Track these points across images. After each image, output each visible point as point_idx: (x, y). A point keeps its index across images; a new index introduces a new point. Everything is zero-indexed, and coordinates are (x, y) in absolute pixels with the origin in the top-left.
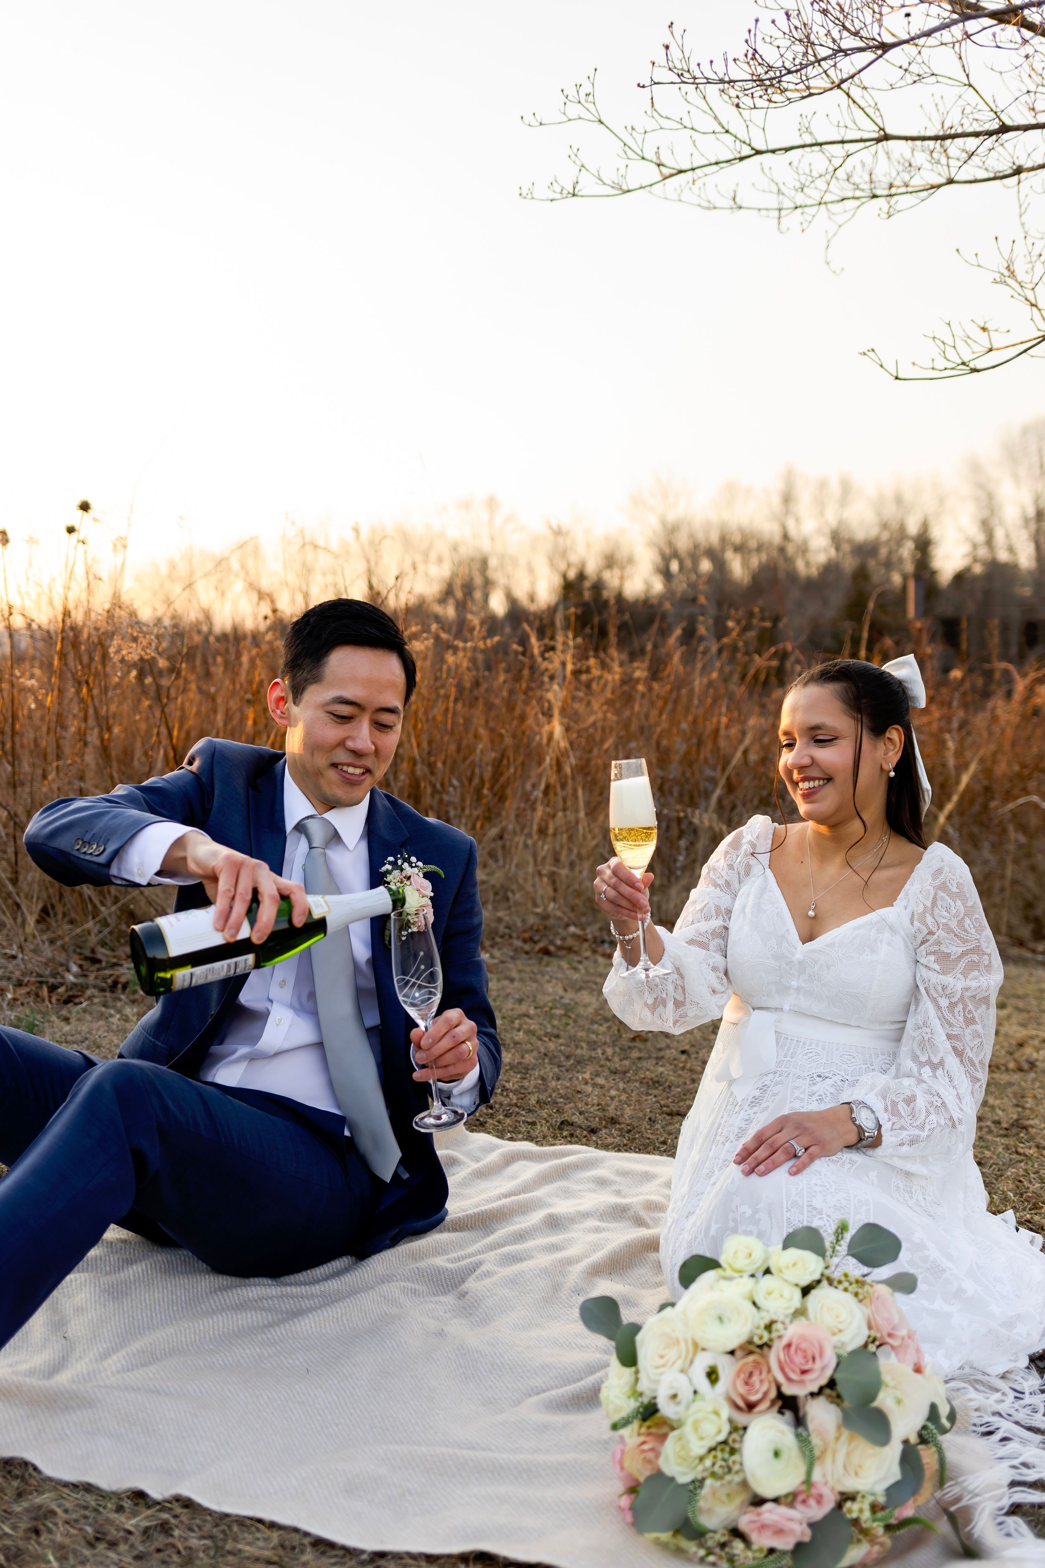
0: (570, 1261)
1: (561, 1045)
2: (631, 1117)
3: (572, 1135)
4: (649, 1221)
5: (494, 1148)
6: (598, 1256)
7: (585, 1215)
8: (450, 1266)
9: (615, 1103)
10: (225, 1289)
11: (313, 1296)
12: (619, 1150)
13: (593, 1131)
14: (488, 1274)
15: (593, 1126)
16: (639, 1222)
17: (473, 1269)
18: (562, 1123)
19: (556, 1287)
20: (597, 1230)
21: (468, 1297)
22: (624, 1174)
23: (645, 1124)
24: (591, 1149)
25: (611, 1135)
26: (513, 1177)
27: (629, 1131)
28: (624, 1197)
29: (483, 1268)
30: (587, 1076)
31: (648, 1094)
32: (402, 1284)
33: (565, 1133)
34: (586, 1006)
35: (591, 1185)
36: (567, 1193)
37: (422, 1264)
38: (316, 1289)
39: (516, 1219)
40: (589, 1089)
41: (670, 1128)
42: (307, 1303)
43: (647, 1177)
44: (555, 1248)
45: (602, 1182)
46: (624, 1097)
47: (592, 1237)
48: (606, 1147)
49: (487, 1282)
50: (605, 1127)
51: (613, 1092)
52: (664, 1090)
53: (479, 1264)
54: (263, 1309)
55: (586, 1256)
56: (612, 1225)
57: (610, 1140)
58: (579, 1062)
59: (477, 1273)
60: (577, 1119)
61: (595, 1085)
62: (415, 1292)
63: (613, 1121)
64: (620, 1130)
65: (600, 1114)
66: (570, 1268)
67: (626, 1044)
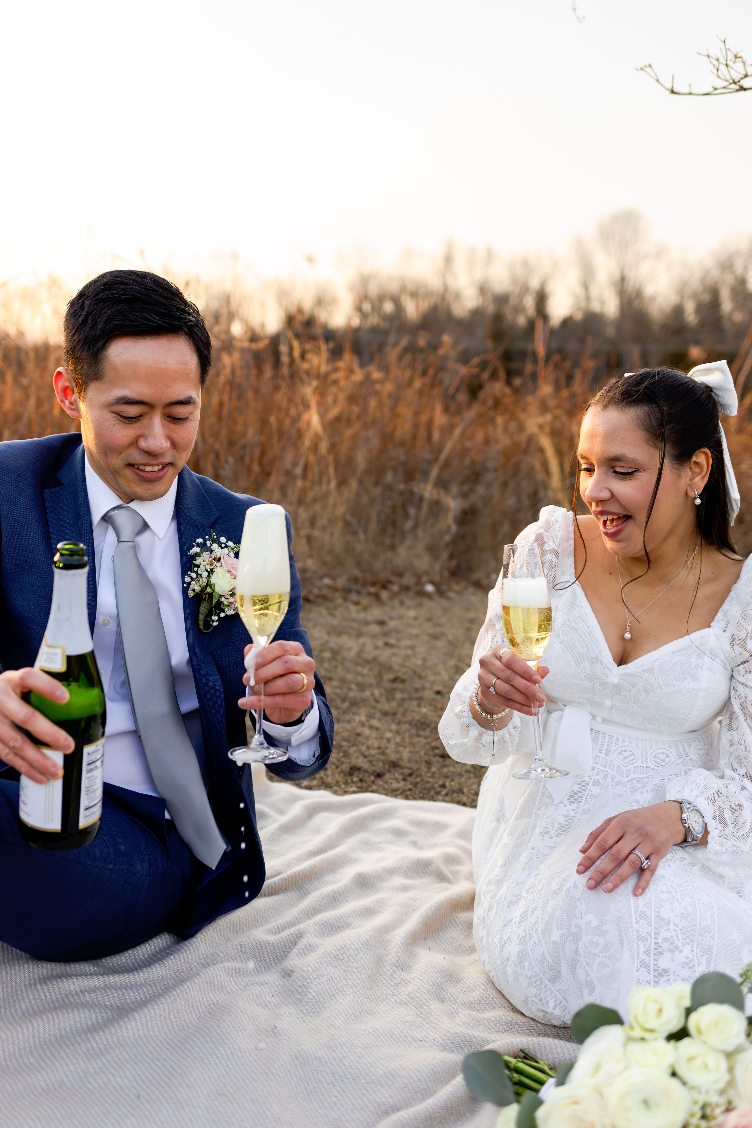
0: (387, 929)
1: (336, 687)
2: (410, 760)
3: (361, 780)
4: (450, 875)
5: (296, 799)
6: (412, 922)
7: (391, 872)
8: (272, 938)
9: (392, 746)
10: (45, 980)
11: (137, 986)
12: (407, 798)
13: (379, 776)
14: (311, 948)
15: (378, 770)
16: (441, 877)
17: (294, 941)
18: (351, 769)
19: (379, 961)
20: (405, 889)
21: (294, 977)
22: (418, 823)
23: (424, 768)
24: (383, 797)
25: (393, 779)
26: (318, 831)
27: (410, 775)
28: (421, 848)
29: (304, 941)
30: (363, 718)
31: (418, 736)
32: (227, 964)
33: (355, 779)
34: (349, 649)
35: (389, 837)
36: (369, 846)
37: (244, 939)
38: (140, 977)
39: (327, 878)
40: (367, 732)
41: (445, 770)
42: (131, 996)
43: (439, 827)
44: (368, 912)
45: (399, 833)
46: (398, 739)
47: (401, 897)
48: (394, 793)
49: (311, 958)
50: (389, 771)
51: (389, 735)
52: (431, 732)
53: (300, 935)
54: (85, 1005)
55: (399, 921)
56: (416, 882)
57: (395, 785)
58: (354, 703)
59: (299, 946)
60: (361, 762)
61: (371, 727)
62: (239, 972)
63: (395, 765)
64: (403, 774)
65: (382, 757)
66: (388, 937)
67: (389, 685)
